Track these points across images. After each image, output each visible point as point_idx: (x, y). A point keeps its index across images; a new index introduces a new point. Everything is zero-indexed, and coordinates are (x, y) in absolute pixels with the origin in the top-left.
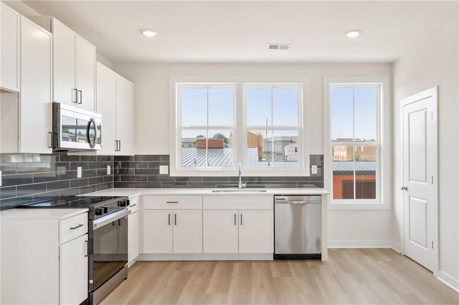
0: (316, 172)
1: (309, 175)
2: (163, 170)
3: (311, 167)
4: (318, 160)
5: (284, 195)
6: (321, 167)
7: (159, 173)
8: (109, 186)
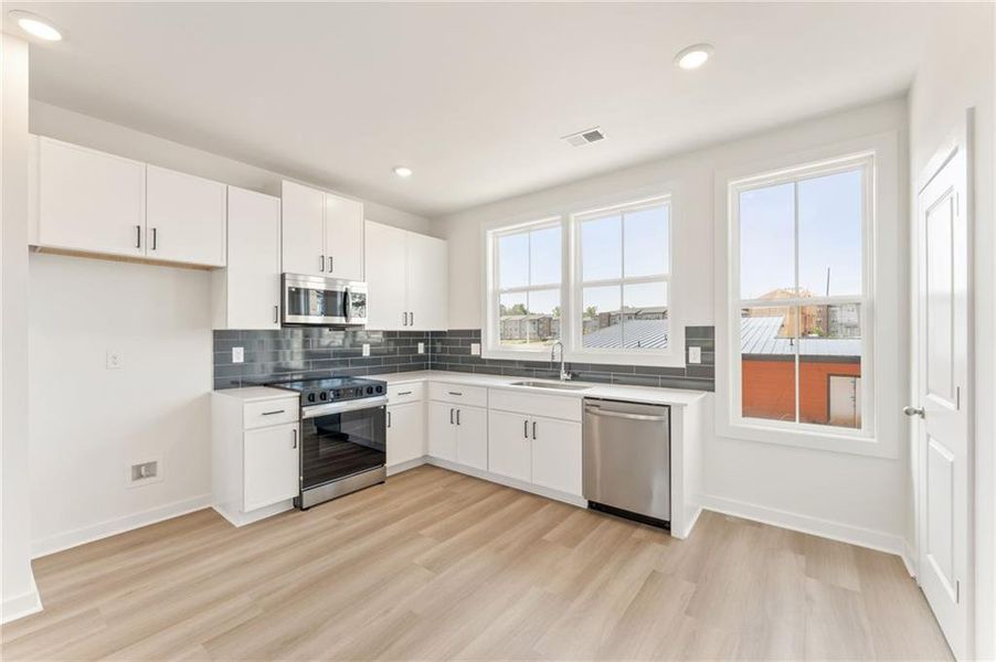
0: (698, 361)
1: (683, 365)
2: (475, 349)
3: (687, 350)
4: (701, 336)
5: (604, 400)
6: (708, 350)
7: (470, 353)
8: (420, 368)
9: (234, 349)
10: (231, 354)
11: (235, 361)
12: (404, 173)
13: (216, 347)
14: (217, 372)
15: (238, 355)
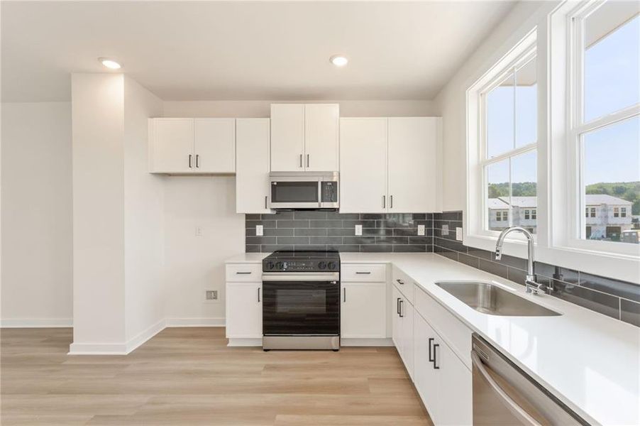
2: (459, 235)
7: (455, 239)
8: (422, 250)
9: (257, 226)
10: (255, 230)
11: (258, 234)
12: (340, 62)
13: (247, 224)
14: (248, 241)
15: (260, 230)
